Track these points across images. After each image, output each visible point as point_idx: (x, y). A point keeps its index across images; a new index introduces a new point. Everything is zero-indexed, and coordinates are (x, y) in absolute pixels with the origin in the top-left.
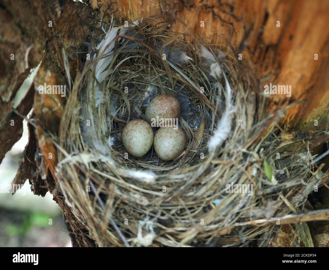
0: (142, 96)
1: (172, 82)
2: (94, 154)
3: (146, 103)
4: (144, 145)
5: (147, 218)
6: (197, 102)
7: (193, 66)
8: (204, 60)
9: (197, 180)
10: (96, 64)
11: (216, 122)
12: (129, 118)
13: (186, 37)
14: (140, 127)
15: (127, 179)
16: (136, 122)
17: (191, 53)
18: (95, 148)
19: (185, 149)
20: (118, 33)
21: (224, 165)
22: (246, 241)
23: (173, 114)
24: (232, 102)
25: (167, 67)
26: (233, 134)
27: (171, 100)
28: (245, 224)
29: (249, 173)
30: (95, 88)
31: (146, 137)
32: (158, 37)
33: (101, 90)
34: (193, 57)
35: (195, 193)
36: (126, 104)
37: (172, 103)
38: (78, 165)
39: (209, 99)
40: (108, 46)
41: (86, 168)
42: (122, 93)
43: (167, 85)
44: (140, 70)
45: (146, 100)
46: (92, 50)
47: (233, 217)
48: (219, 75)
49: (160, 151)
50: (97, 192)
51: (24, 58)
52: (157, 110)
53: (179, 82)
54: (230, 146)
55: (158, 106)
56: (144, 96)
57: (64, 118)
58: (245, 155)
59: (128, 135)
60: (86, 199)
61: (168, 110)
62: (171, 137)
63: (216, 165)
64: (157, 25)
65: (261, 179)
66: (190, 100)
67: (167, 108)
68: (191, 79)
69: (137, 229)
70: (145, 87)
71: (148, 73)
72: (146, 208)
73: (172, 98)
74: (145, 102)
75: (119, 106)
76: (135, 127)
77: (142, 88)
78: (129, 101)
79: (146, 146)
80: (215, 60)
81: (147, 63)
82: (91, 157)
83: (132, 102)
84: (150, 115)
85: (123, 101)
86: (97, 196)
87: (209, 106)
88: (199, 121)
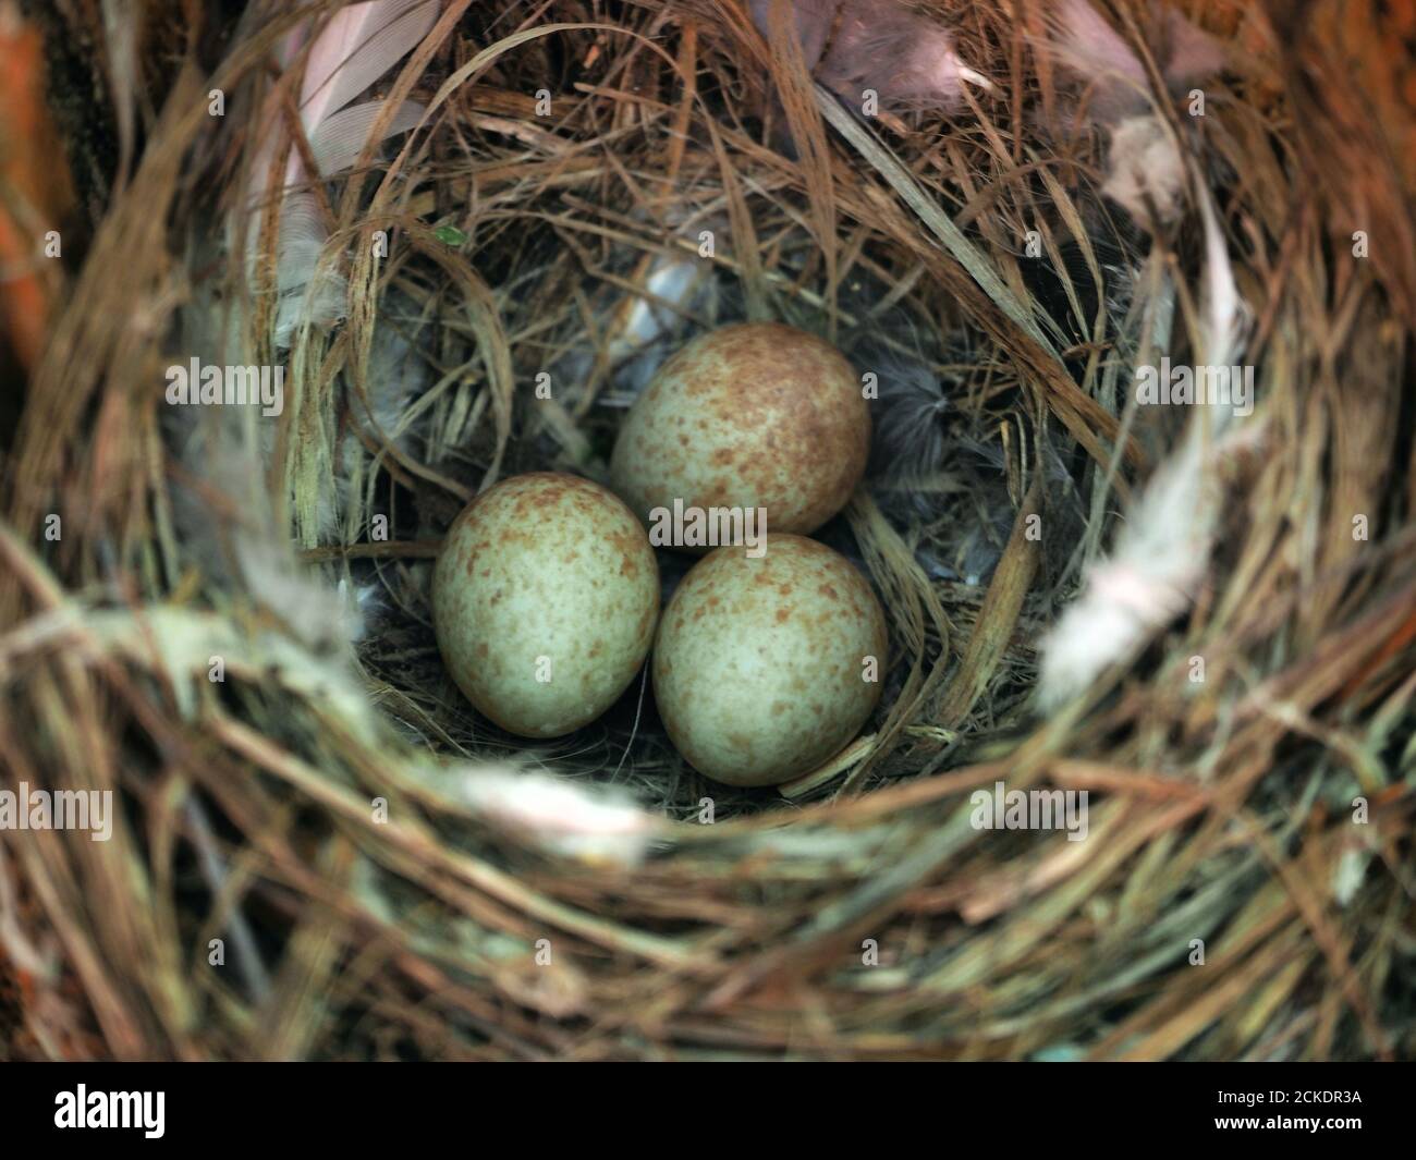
0: (603, 330)
1: (829, 243)
2: (236, 623)
3: (628, 386)
4: (585, 647)
6: (994, 404)
7: (993, 135)
8: (1071, 88)
11: (1115, 511)
12: (494, 471)
14: (572, 524)
16: (548, 485)
18: (246, 589)
19: (870, 725)
21: (1141, 802)
23: (813, 464)
25: (804, 131)
26: (1218, 596)
27: (806, 364)
29: (1307, 874)
30: (281, 207)
31: (603, 597)
33: (326, 230)
35: (918, 976)
36: (483, 366)
37: (816, 385)
38: (119, 677)
39: (1079, 378)
41: (170, 708)
42: (466, 286)
43: (795, 264)
44: (614, 134)
45: (630, 361)
48: (1163, 199)
49: (694, 705)
50: (227, 880)
52: (703, 425)
53: (880, 249)
54: (1194, 671)
55: (717, 392)
56: (615, 327)
58: (1296, 755)
59: (478, 566)
61: (783, 425)
62: (782, 616)
63: (1089, 798)
66: (947, 386)
67: (773, 415)
68: (971, 232)
70: (631, 263)
71: (661, 168)
73: (816, 351)
74: (622, 374)
75: (434, 377)
76: (535, 515)
77: (609, 269)
78: (514, 347)
79: (598, 660)
80: (1147, 95)
81: (668, 87)
82: (215, 645)
83: (526, 367)
84: (649, 454)
85: (469, 346)
86: (228, 912)
87: (1075, 424)
88: (994, 537)
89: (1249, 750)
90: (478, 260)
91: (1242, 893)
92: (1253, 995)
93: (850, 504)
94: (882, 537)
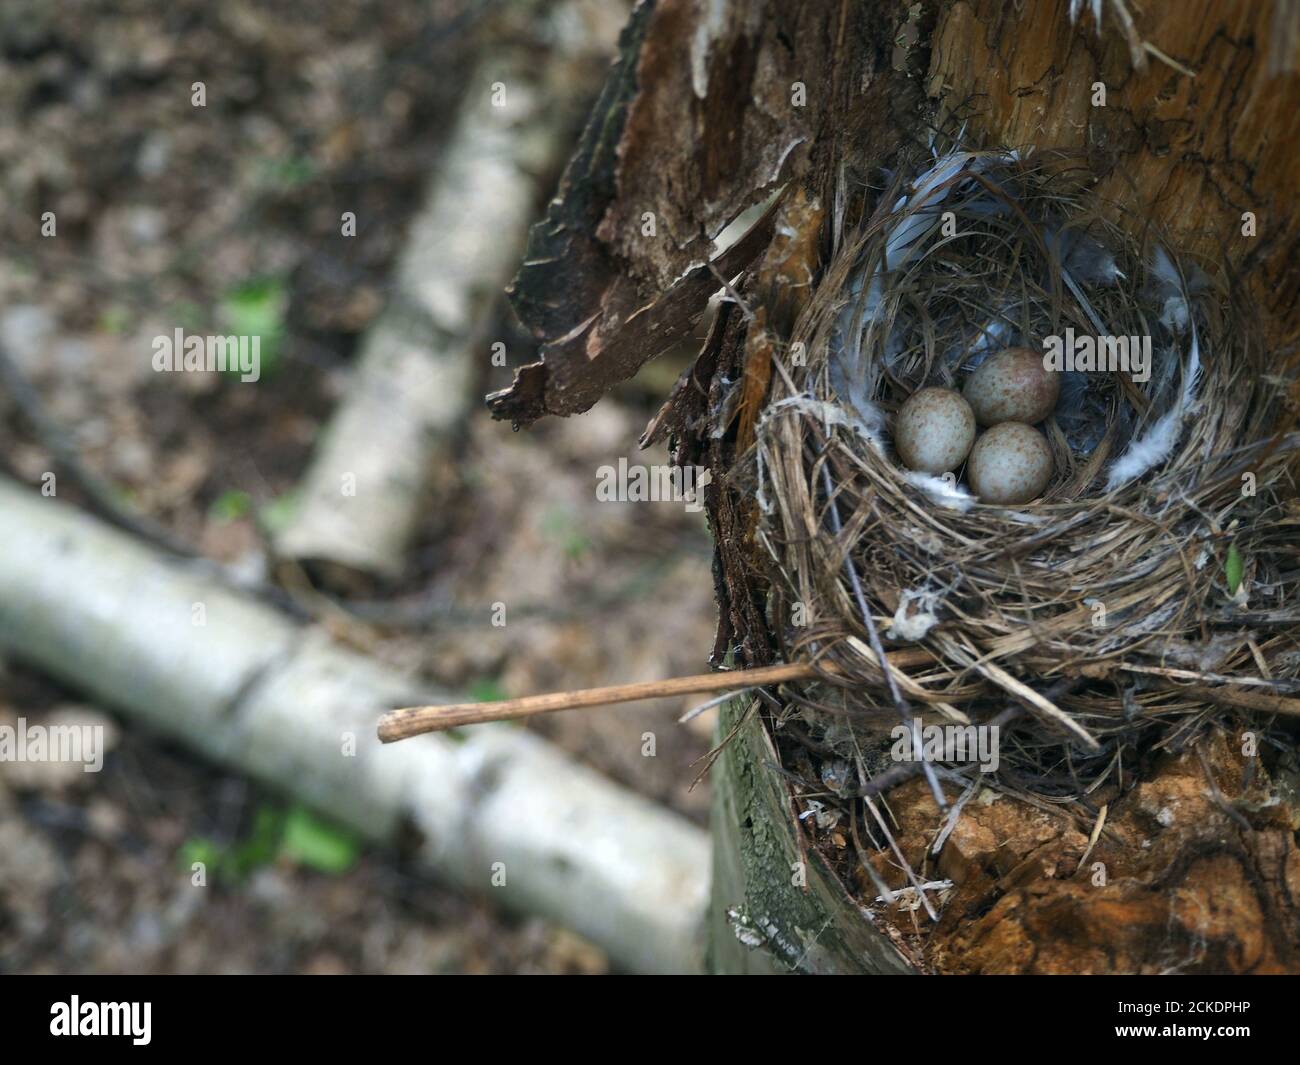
0: (968, 342)
1: (1056, 324)
2: (846, 411)
3: (973, 364)
4: (948, 448)
5: (927, 586)
6: (1106, 391)
7: (1122, 292)
8: (1154, 283)
9: (1063, 535)
10: (894, 224)
11: (1144, 429)
12: (922, 384)
13: (1127, 216)
14: (950, 406)
15: (904, 488)
16: (942, 392)
17: (1125, 260)
18: (850, 402)
20: (966, 167)
21: (1136, 523)
22: (1138, 718)
23: (1038, 400)
24: (1195, 393)
25: (1055, 284)
26: (1174, 459)
28: (1146, 670)
29: (1188, 557)
30: (872, 280)
31: (958, 432)
32: (1058, 202)
33: (883, 290)
34: (1129, 273)
36: (924, 347)
38: (810, 420)
40: (938, 188)
41: (824, 433)
42: (924, 318)
43: (1042, 330)
44: (986, 273)
45: (977, 354)
46: (902, 188)
47: (1123, 643)
48: (1180, 326)
49: (983, 474)
50: (833, 493)
51: (777, 158)
52: (1001, 380)
54: (1161, 487)
55: (1009, 369)
56: (972, 342)
57: (808, 313)
58: (1191, 517)
59: (916, 414)
60: (806, 499)
61: (1030, 385)
62: (1019, 450)
63: (1118, 519)
64: (1065, 174)
65: (1212, 579)
66: (1089, 382)
67: (1027, 381)
68: (1108, 328)
69: (897, 603)
70: (984, 320)
71: (1000, 288)
72: (930, 563)
74: (971, 359)
75: (906, 347)
76: (938, 400)
77: (974, 320)
78: (936, 342)
80: (1180, 289)
81: (1009, 259)
82: (839, 416)
83: (939, 349)
85: (920, 339)
86: (831, 502)
87: (1134, 401)
88: (1097, 437)
89: (1177, 511)
90: (930, 309)
91: (1163, 560)
92: (1162, 592)
93: (1047, 419)
94: (1056, 431)
